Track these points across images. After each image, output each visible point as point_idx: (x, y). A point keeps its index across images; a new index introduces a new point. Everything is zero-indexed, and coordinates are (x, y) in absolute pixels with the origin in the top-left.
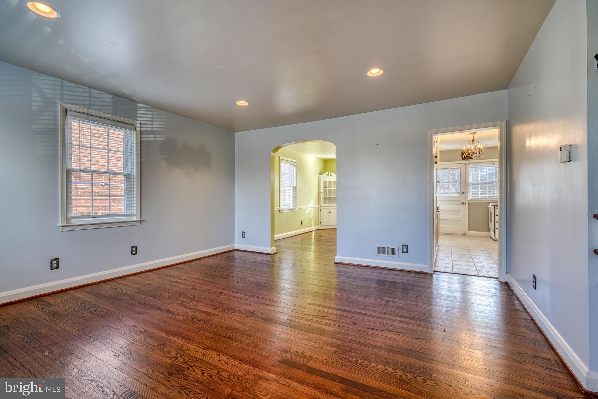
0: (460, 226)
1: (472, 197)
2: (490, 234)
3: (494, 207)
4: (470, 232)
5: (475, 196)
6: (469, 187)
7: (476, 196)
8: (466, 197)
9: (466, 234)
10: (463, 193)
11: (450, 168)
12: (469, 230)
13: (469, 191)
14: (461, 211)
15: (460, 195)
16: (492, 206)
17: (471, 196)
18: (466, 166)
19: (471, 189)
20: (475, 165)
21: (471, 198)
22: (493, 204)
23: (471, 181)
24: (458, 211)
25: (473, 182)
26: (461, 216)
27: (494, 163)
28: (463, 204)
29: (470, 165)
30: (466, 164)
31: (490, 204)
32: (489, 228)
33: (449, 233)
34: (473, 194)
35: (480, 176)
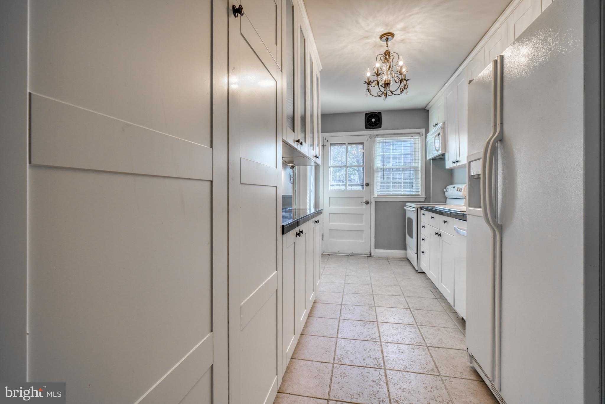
0: (363, 241)
1: (381, 191)
2: (406, 254)
3: (417, 210)
4: (377, 250)
5: (385, 191)
6: (376, 175)
7: (387, 191)
8: (372, 192)
9: (372, 254)
10: (367, 185)
11: (348, 143)
12: (375, 248)
13: (377, 182)
14: (364, 215)
15: (363, 189)
16: (414, 209)
17: (379, 190)
18: (372, 139)
19: (378, 178)
20: (384, 138)
21: (379, 193)
22: (414, 205)
23: (380, 165)
24: (359, 215)
25: (382, 167)
26: (364, 224)
27: (412, 135)
28: (367, 203)
29: (378, 138)
30: (372, 137)
31: (408, 204)
32: (406, 244)
33: (346, 252)
34: (382, 187)
35: (391, 157)
